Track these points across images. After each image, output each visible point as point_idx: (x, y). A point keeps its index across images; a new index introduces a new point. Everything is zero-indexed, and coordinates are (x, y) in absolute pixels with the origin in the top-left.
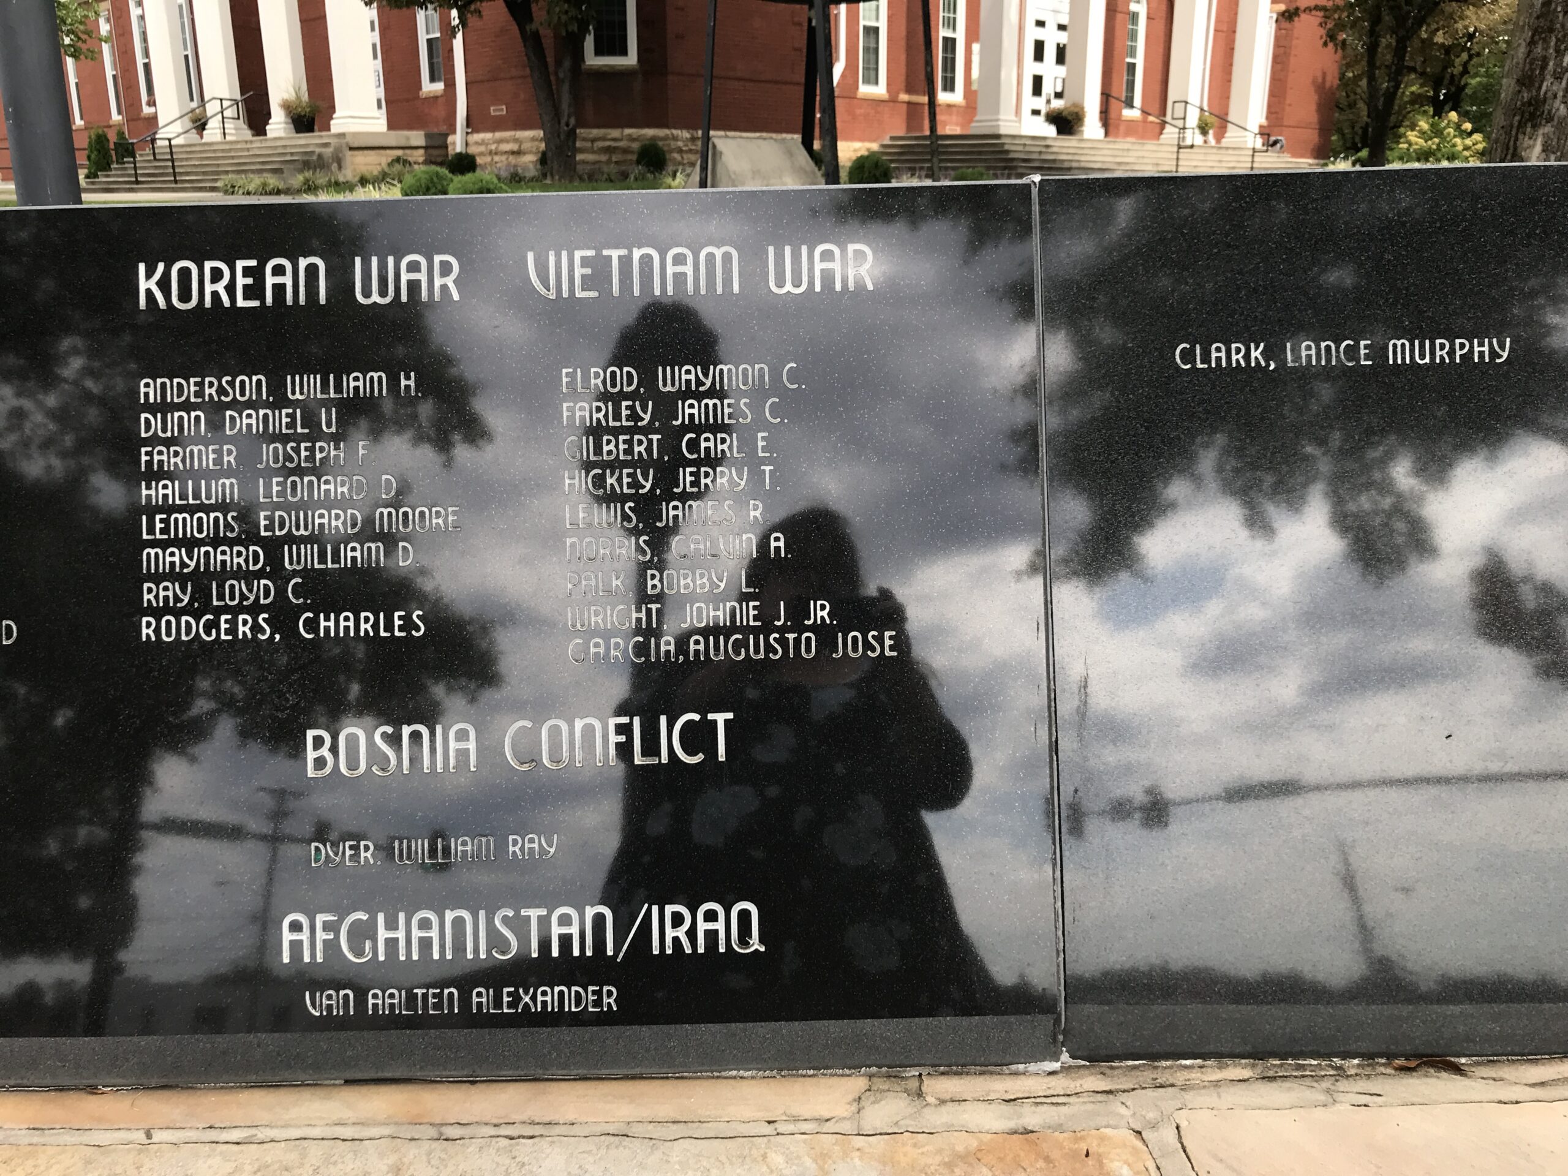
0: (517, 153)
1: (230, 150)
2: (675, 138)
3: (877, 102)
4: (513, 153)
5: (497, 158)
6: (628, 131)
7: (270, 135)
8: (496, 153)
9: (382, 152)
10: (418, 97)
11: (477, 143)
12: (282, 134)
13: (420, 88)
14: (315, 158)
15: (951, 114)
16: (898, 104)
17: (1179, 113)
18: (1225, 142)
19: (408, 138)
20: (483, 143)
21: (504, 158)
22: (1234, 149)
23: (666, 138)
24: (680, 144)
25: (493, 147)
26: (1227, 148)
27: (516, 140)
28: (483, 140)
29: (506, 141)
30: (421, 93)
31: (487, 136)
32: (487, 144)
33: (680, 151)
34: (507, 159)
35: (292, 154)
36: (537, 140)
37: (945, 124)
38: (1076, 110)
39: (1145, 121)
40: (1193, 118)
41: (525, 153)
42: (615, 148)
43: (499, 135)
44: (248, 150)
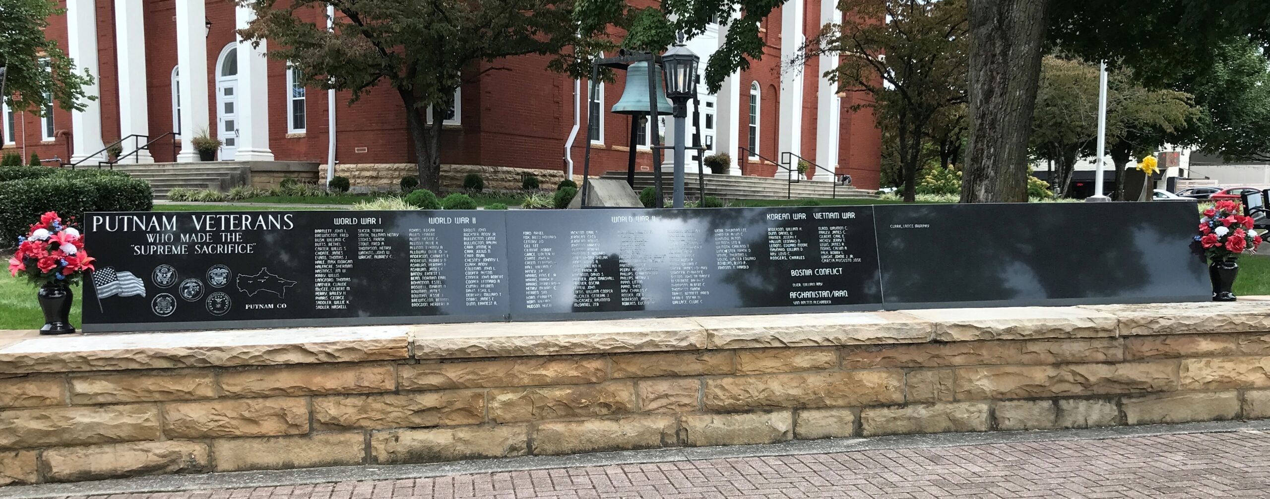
0: (376, 178)
1: (146, 171)
2: (485, 171)
3: (598, 150)
4: (372, 177)
5: (359, 181)
6: (453, 166)
7: (179, 161)
8: (359, 178)
9: (272, 174)
10: (284, 138)
11: (343, 170)
12: (190, 161)
13: (287, 132)
14: (229, 177)
15: (643, 159)
16: (611, 152)
17: (786, 160)
18: (814, 179)
19: (288, 166)
20: (348, 170)
21: (364, 181)
22: (821, 182)
23: (479, 171)
24: (487, 175)
25: (357, 173)
26: (817, 182)
27: (375, 170)
28: (348, 169)
29: (367, 170)
30: (287, 135)
31: (352, 166)
32: (352, 171)
33: (487, 179)
34: (367, 181)
35: (208, 175)
36: (391, 170)
37: (640, 165)
38: (725, 157)
39: (762, 164)
40: (794, 165)
41: (381, 178)
42: (446, 176)
43: (360, 166)
44: (164, 171)
